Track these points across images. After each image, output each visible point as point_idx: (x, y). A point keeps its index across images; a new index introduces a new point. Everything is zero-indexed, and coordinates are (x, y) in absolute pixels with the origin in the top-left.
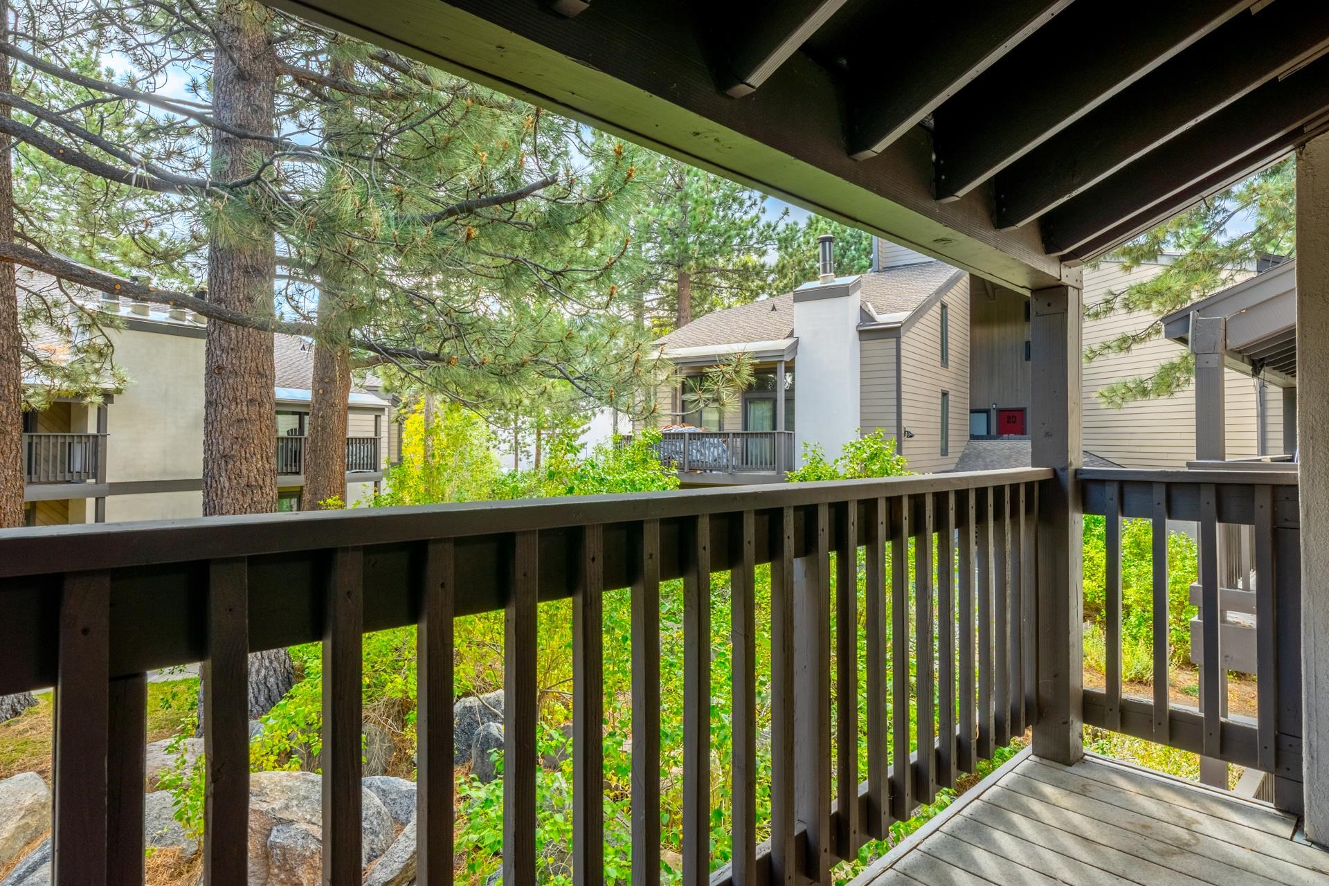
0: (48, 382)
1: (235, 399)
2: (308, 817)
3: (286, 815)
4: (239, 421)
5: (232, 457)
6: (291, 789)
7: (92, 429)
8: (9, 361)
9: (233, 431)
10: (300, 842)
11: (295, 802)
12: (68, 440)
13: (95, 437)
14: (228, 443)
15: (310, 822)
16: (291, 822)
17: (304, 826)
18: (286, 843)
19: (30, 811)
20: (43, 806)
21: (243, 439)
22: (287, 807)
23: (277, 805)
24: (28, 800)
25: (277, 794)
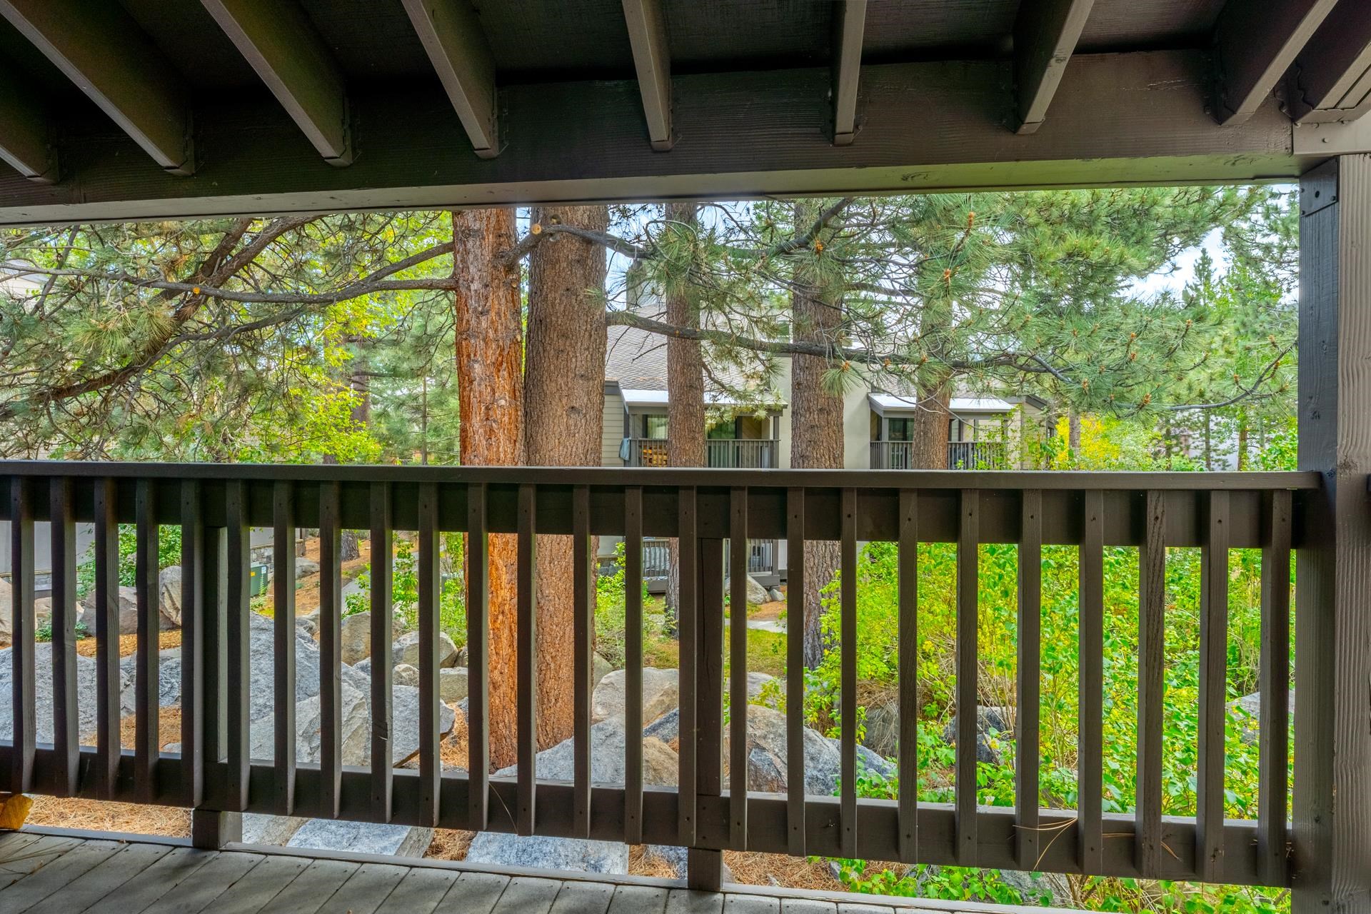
0: (733, 402)
1: (809, 408)
2: (777, 750)
3: (762, 743)
4: (812, 427)
5: (807, 457)
6: (773, 725)
7: (771, 438)
8: (697, 389)
9: (808, 436)
10: (766, 766)
11: (772, 736)
12: (760, 444)
13: (772, 442)
14: (804, 446)
15: (776, 755)
16: (764, 749)
17: (771, 756)
18: (758, 763)
19: (666, 693)
20: (674, 692)
21: (815, 443)
22: (765, 737)
23: (758, 733)
24: (667, 686)
25: (762, 725)
